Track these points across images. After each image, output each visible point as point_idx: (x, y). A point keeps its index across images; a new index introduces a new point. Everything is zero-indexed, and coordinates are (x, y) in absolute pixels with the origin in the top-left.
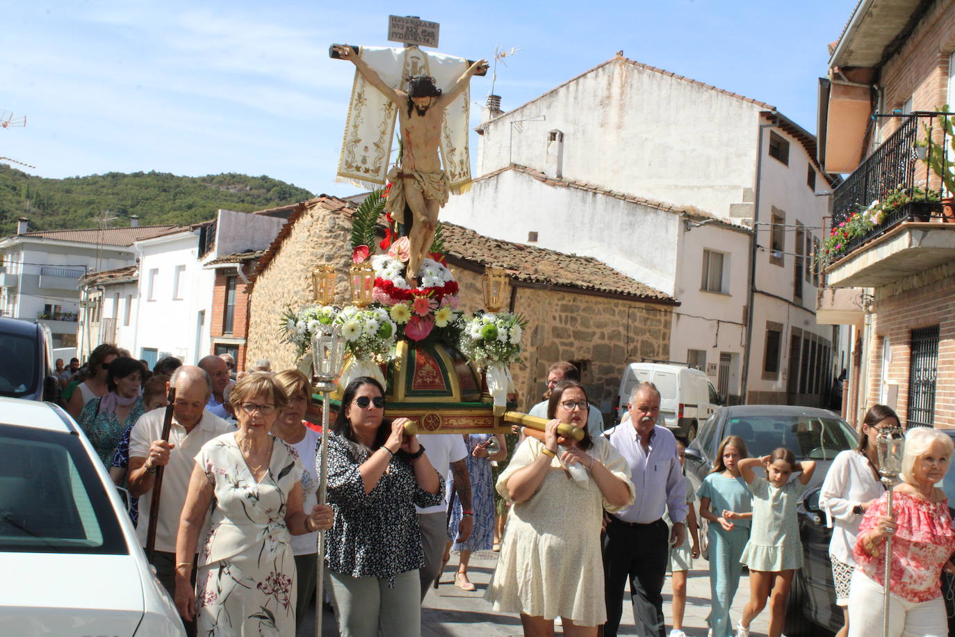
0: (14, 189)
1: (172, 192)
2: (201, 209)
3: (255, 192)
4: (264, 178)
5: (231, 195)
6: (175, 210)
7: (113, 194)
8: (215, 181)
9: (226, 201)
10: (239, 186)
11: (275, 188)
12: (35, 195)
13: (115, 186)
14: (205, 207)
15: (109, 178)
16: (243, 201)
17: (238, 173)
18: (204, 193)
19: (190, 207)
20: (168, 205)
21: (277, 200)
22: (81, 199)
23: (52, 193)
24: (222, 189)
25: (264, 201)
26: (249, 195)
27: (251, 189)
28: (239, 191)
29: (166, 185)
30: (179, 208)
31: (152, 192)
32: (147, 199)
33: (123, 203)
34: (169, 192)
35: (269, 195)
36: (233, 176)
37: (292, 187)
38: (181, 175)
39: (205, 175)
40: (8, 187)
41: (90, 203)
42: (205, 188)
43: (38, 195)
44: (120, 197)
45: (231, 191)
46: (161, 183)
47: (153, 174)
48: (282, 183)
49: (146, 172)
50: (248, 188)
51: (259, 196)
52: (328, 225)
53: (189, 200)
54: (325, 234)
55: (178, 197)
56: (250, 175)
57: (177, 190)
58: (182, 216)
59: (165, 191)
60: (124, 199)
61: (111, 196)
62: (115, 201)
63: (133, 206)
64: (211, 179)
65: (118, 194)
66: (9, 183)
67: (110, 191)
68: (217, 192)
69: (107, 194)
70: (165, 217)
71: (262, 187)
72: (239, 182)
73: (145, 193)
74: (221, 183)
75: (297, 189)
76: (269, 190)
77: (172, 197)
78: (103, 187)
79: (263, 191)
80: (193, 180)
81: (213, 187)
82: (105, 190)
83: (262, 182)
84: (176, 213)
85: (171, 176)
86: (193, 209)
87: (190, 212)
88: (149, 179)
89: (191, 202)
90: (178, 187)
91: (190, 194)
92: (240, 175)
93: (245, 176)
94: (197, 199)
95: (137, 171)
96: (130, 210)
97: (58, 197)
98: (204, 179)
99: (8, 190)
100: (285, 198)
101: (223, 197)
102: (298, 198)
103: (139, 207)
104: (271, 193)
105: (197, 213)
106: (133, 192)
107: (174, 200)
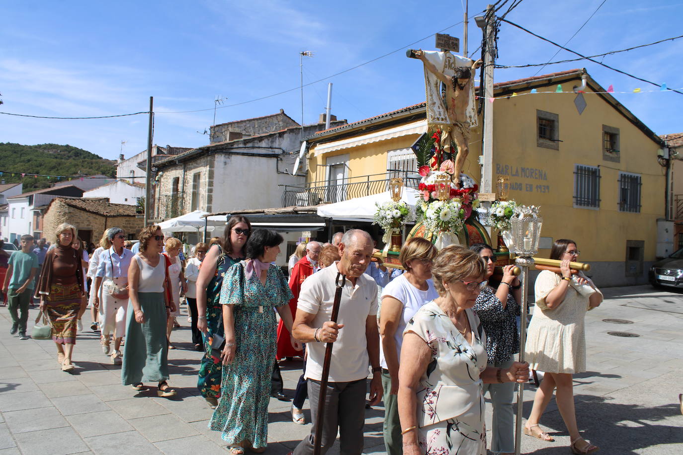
2: (35, 162)
3: (62, 153)
4: (67, 146)
5: (50, 155)
6: (21, 162)
8: (42, 147)
9: (48, 157)
10: (54, 150)
11: (73, 151)
14: (36, 161)
16: (56, 158)
17: (54, 143)
18: (36, 154)
19: (29, 161)
20: (18, 160)
21: (74, 157)
24: (46, 151)
25: (67, 158)
26: (59, 154)
27: (60, 152)
28: (55, 152)
29: (16, 150)
30: (24, 161)
31: (9, 153)
32: (6, 157)
34: (18, 153)
35: (69, 155)
36: (51, 145)
37: (81, 150)
38: (23, 145)
39: (37, 145)
42: (37, 151)
45: (50, 152)
46: (13, 149)
47: (9, 144)
48: (76, 148)
49: (5, 143)
50: (59, 151)
51: (65, 155)
53: (29, 157)
55: (22, 155)
56: (60, 144)
57: (22, 152)
59: (15, 152)
64: (39, 146)
68: (43, 153)
70: (16, 166)
71: (66, 150)
72: (54, 148)
73: (4, 154)
74: (45, 148)
75: (84, 151)
76: (69, 152)
79: (66, 152)
80: (30, 147)
81: (41, 151)
83: (66, 148)
84: (22, 164)
85: (18, 145)
86: (31, 162)
87: (29, 163)
88: (7, 147)
89: (29, 158)
90: (22, 150)
91: (29, 154)
92: (55, 145)
93: (58, 145)
94: (33, 157)
98: (36, 147)
100: (78, 156)
101: (46, 156)
102: (85, 155)
104: (71, 153)
105: (33, 164)
107: (20, 157)
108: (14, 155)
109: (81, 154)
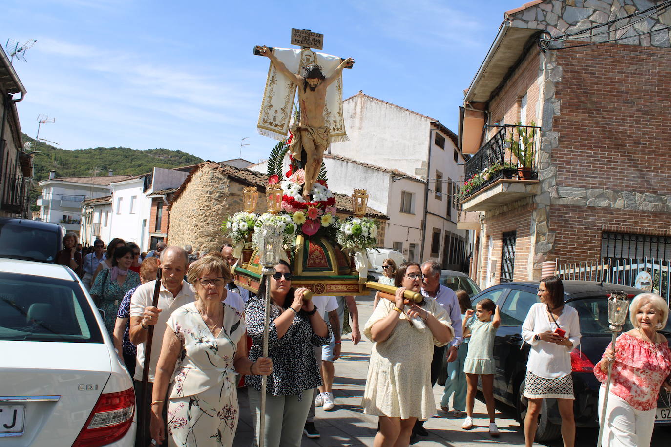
0: (48, 155)
1: (131, 158)
2: (145, 167)
3: (173, 159)
4: (178, 152)
5: (161, 160)
6: (132, 167)
7: (100, 158)
8: (153, 153)
9: (158, 163)
10: (165, 155)
11: (184, 157)
12: (59, 159)
13: (101, 154)
14: (147, 166)
15: (98, 150)
16: (167, 163)
17: (165, 148)
18: (147, 159)
19: (139, 166)
20: (128, 165)
21: (185, 164)
22: (83, 161)
23: (68, 158)
24: (156, 157)
25: (178, 164)
26: (170, 160)
28: (165, 157)
29: (127, 154)
30: (134, 166)
31: (119, 158)
32: (117, 162)
33: (105, 163)
34: (129, 158)
36: (162, 150)
37: (193, 156)
38: (135, 149)
39: (148, 149)
40: (45, 154)
41: (87, 163)
42: (148, 156)
43: (61, 159)
44: (103, 160)
46: (124, 153)
47: (120, 148)
50: (170, 157)
51: (175, 161)
52: (210, 176)
53: (139, 162)
54: (209, 181)
55: (133, 160)
56: (171, 150)
58: (135, 170)
59: (127, 157)
60: (105, 161)
61: (99, 160)
62: (101, 162)
63: (110, 165)
65: (102, 159)
66: (45, 152)
67: (98, 157)
68: (154, 159)
69: (97, 158)
70: (126, 171)
71: (177, 156)
72: (165, 153)
73: (116, 158)
74: (156, 154)
76: (180, 158)
77: (130, 161)
78: (94, 155)
79: (177, 158)
80: (141, 152)
81: (152, 156)
82: (96, 157)
83: (176, 154)
84: (132, 169)
85: (130, 150)
86: (141, 167)
87: (139, 168)
88: (118, 151)
90: (134, 155)
91: (139, 159)
92: (166, 150)
93: (168, 150)
94: (143, 162)
95: (112, 147)
96: (109, 167)
97: (71, 160)
98: (147, 152)
99: (45, 155)
100: (189, 163)
101: (157, 161)
102: (196, 162)
103: (113, 166)
104: (182, 159)
105: (143, 169)
106: (110, 157)
107: (131, 162)
108: (126, 160)
109: (192, 161)
